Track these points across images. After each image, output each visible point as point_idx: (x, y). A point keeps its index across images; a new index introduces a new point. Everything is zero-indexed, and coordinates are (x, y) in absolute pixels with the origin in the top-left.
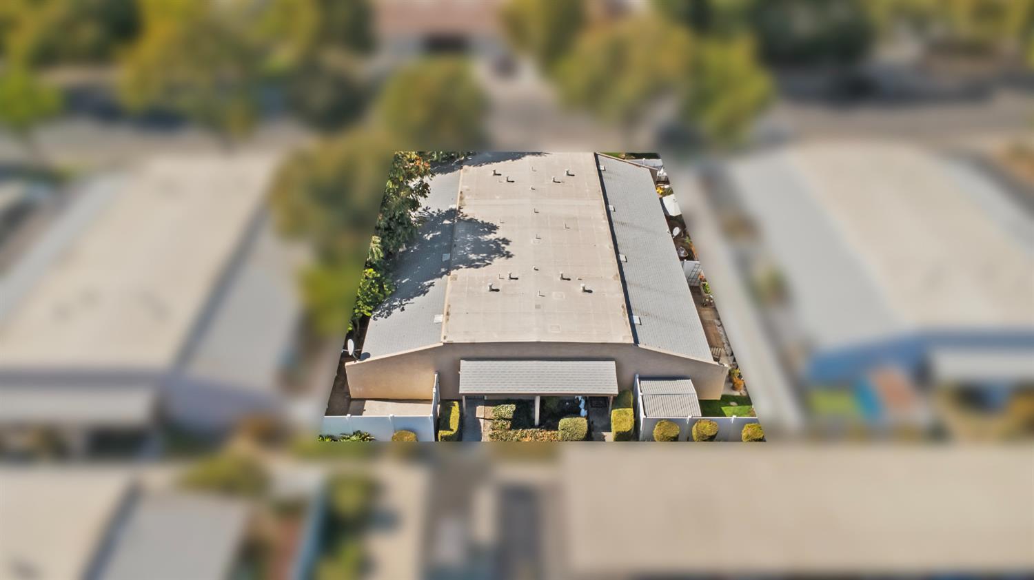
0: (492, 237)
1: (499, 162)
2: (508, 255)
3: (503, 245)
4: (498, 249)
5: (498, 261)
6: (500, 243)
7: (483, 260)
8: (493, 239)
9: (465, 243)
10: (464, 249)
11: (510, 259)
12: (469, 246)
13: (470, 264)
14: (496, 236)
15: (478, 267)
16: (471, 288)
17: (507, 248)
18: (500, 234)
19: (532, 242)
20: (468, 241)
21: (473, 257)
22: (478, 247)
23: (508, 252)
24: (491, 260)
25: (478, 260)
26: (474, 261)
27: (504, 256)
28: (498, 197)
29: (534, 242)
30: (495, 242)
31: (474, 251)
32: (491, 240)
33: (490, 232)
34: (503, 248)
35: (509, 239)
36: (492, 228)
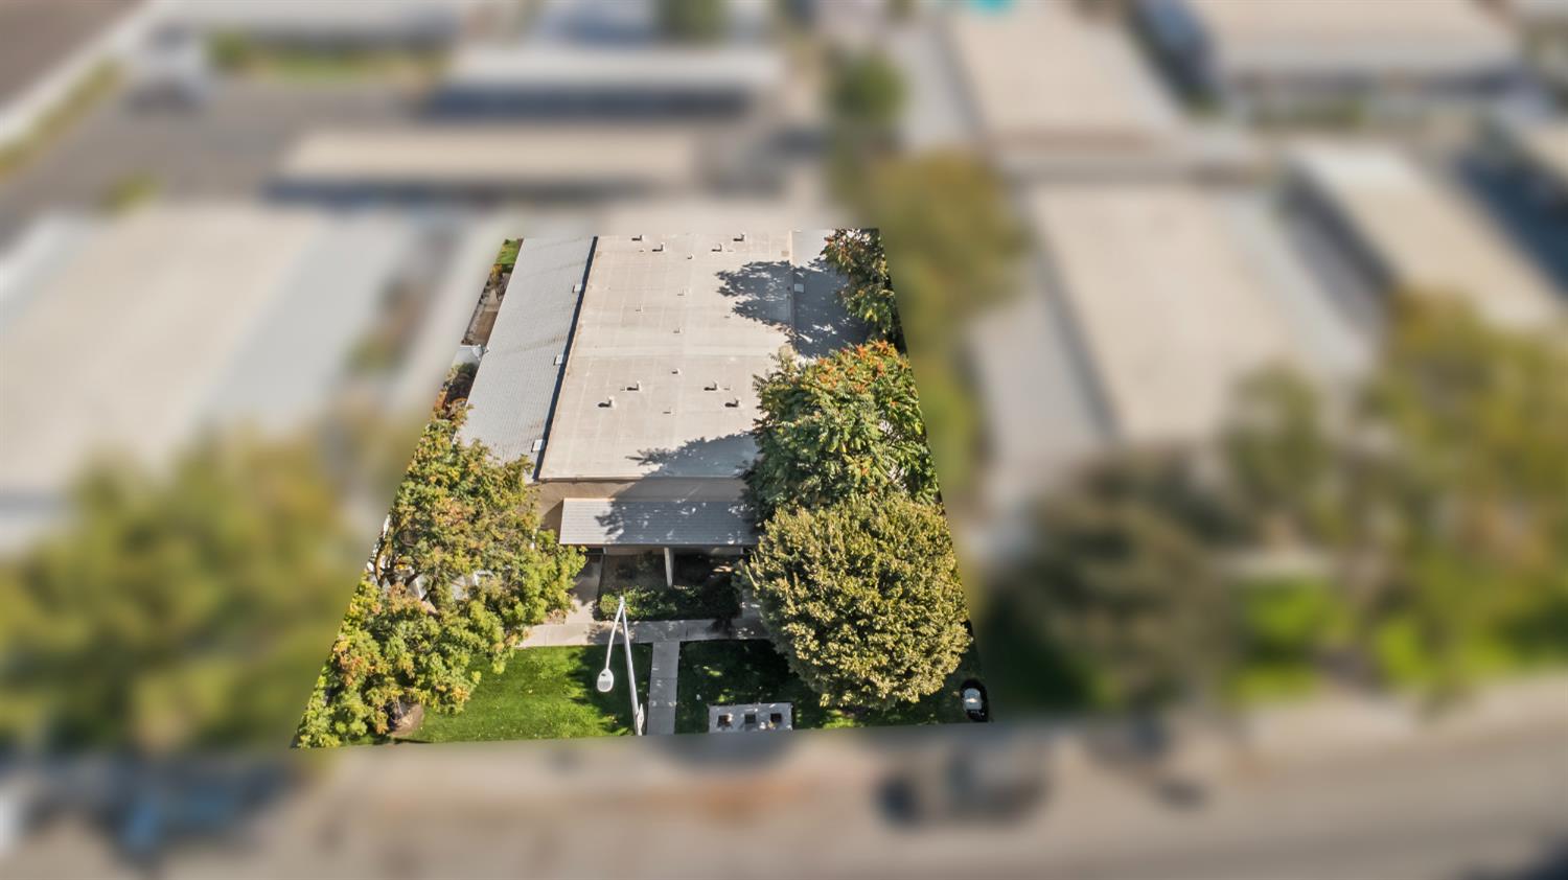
0: (742, 299)
1: (728, 437)
2: (722, 275)
3: (728, 287)
4: (734, 283)
5: (735, 268)
6: (731, 291)
7: (754, 271)
8: (740, 296)
9: (777, 292)
10: (777, 284)
11: (721, 270)
12: (771, 287)
13: (768, 267)
14: (736, 299)
15: (759, 264)
16: (765, 243)
17: (722, 283)
18: (731, 302)
19: (690, 291)
20: (773, 293)
21: (765, 275)
22: (759, 286)
23: (722, 279)
24: (742, 271)
25: (759, 271)
26: (764, 270)
27: (727, 275)
28: (733, 359)
29: (687, 291)
30: (738, 291)
31: (765, 281)
32: (743, 294)
33: (745, 304)
34: (727, 284)
35: (720, 295)
36: (742, 310)
